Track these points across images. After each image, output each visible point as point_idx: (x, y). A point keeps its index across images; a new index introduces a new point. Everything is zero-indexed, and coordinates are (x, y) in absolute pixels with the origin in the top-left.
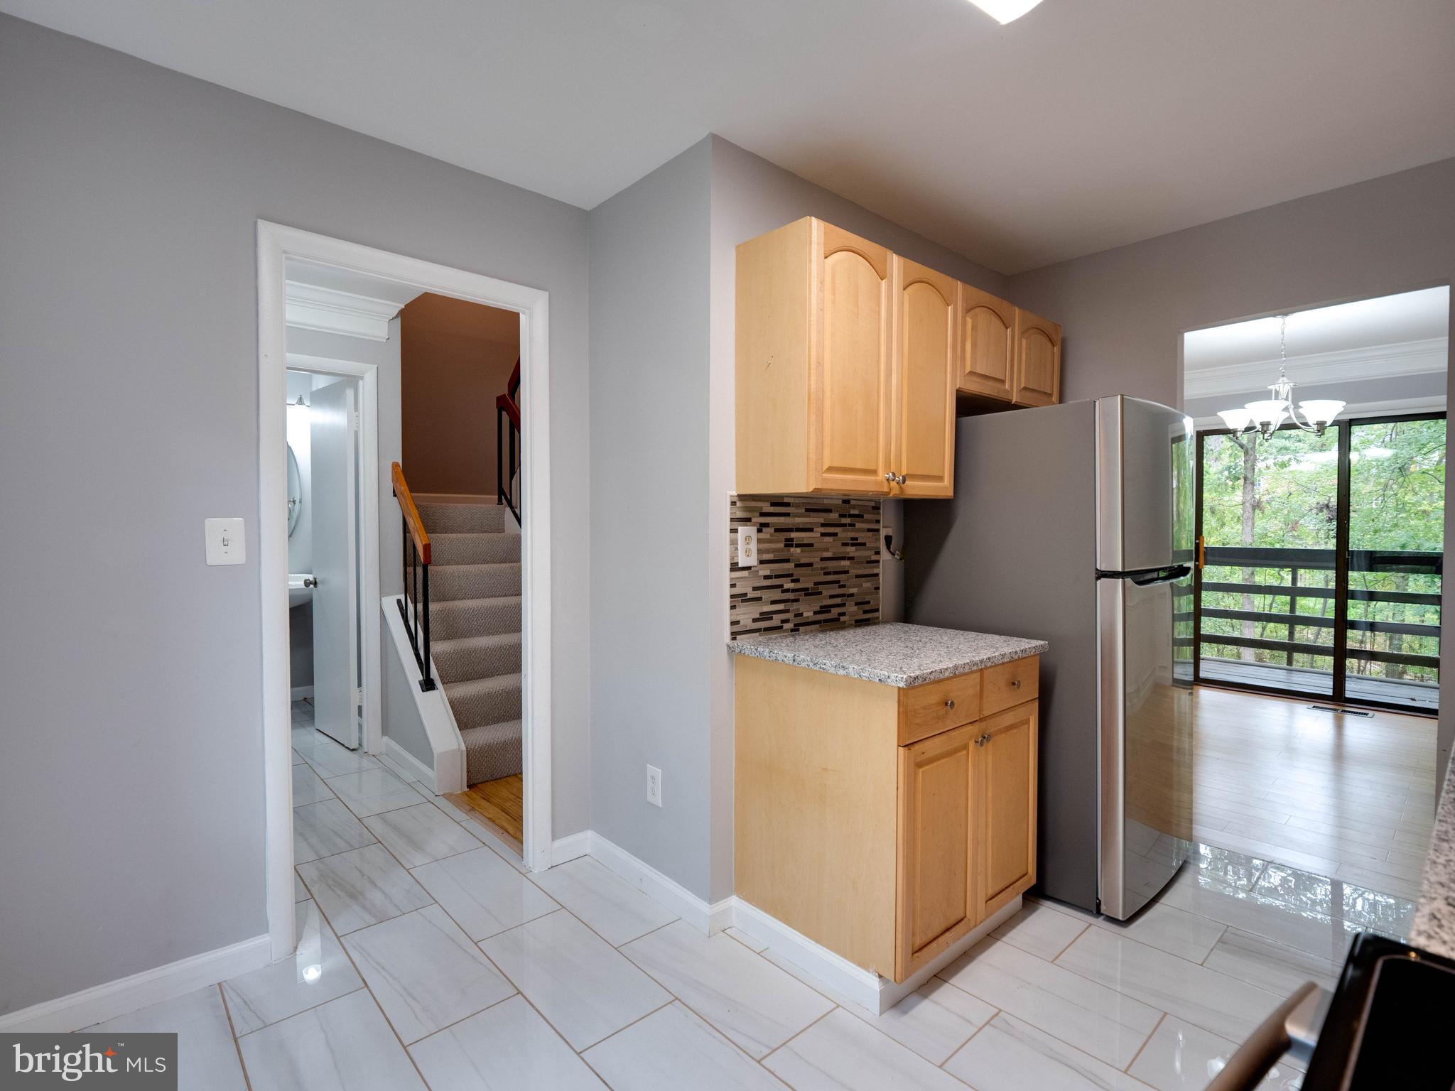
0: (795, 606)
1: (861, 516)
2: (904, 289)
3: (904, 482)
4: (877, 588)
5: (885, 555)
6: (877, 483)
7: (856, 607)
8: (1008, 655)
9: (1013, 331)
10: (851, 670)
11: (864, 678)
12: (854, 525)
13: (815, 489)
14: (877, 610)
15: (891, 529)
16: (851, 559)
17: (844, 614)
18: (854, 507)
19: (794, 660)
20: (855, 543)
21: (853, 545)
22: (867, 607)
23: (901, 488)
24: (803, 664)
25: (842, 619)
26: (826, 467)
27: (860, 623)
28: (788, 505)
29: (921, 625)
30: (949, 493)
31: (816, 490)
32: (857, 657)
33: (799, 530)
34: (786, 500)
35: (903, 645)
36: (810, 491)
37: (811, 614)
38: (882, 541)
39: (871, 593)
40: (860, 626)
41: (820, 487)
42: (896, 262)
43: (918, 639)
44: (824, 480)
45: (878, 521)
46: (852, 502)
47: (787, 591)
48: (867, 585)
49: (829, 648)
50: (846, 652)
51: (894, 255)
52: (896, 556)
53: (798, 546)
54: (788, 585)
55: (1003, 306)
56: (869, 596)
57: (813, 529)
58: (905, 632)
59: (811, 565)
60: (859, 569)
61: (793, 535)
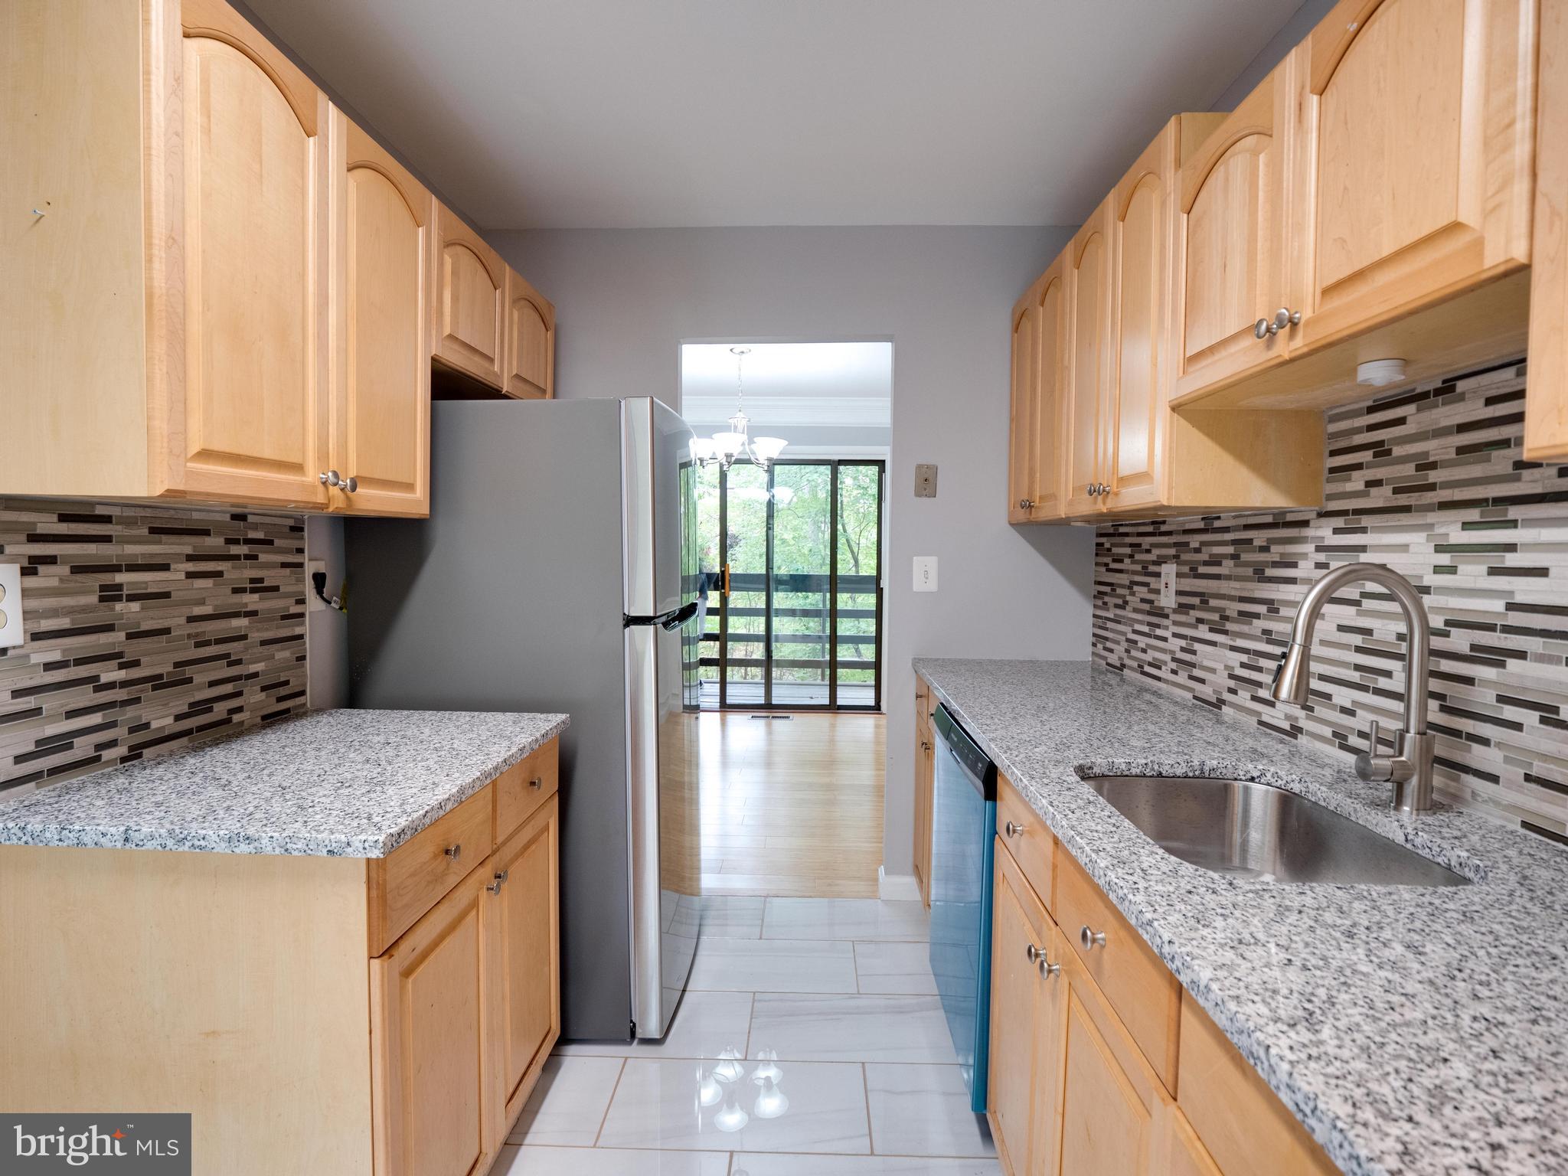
0: (131, 712)
1: (270, 542)
2: (349, 170)
3: (354, 488)
4: (303, 658)
5: (314, 604)
6: (303, 486)
7: (264, 694)
8: (528, 748)
9: (503, 293)
10: (265, 841)
11: (295, 853)
12: (255, 557)
13: (168, 491)
14: (302, 693)
15: (323, 562)
16: (254, 613)
17: (240, 709)
18: (255, 527)
19: (126, 840)
20: (258, 586)
21: (253, 591)
22: (283, 691)
23: (348, 498)
24: (149, 845)
25: (236, 718)
26: (194, 449)
27: (272, 720)
28: (107, 519)
29: (380, 709)
30: (424, 510)
31: (170, 493)
32: (277, 806)
33: (133, 568)
34: (100, 511)
35: (360, 758)
36: (158, 494)
37: (170, 720)
38: (309, 583)
39: (289, 668)
40: (270, 725)
41: (181, 487)
42: (332, 117)
43: (382, 739)
44: (189, 474)
45: (300, 551)
46: (250, 518)
47: (111, 686)
48: (283, 654)
49: (213, 792)
50: (250, 797)
51: (330, 103)
52: (333, 605)
53: (131, 598)
54: (110, 674)
55: (492, 256)
56: (287, 673)
57: (169, 565)
58: (358, 728)
59: (166, 631)
60: (267, 630)
61: (120, 578)
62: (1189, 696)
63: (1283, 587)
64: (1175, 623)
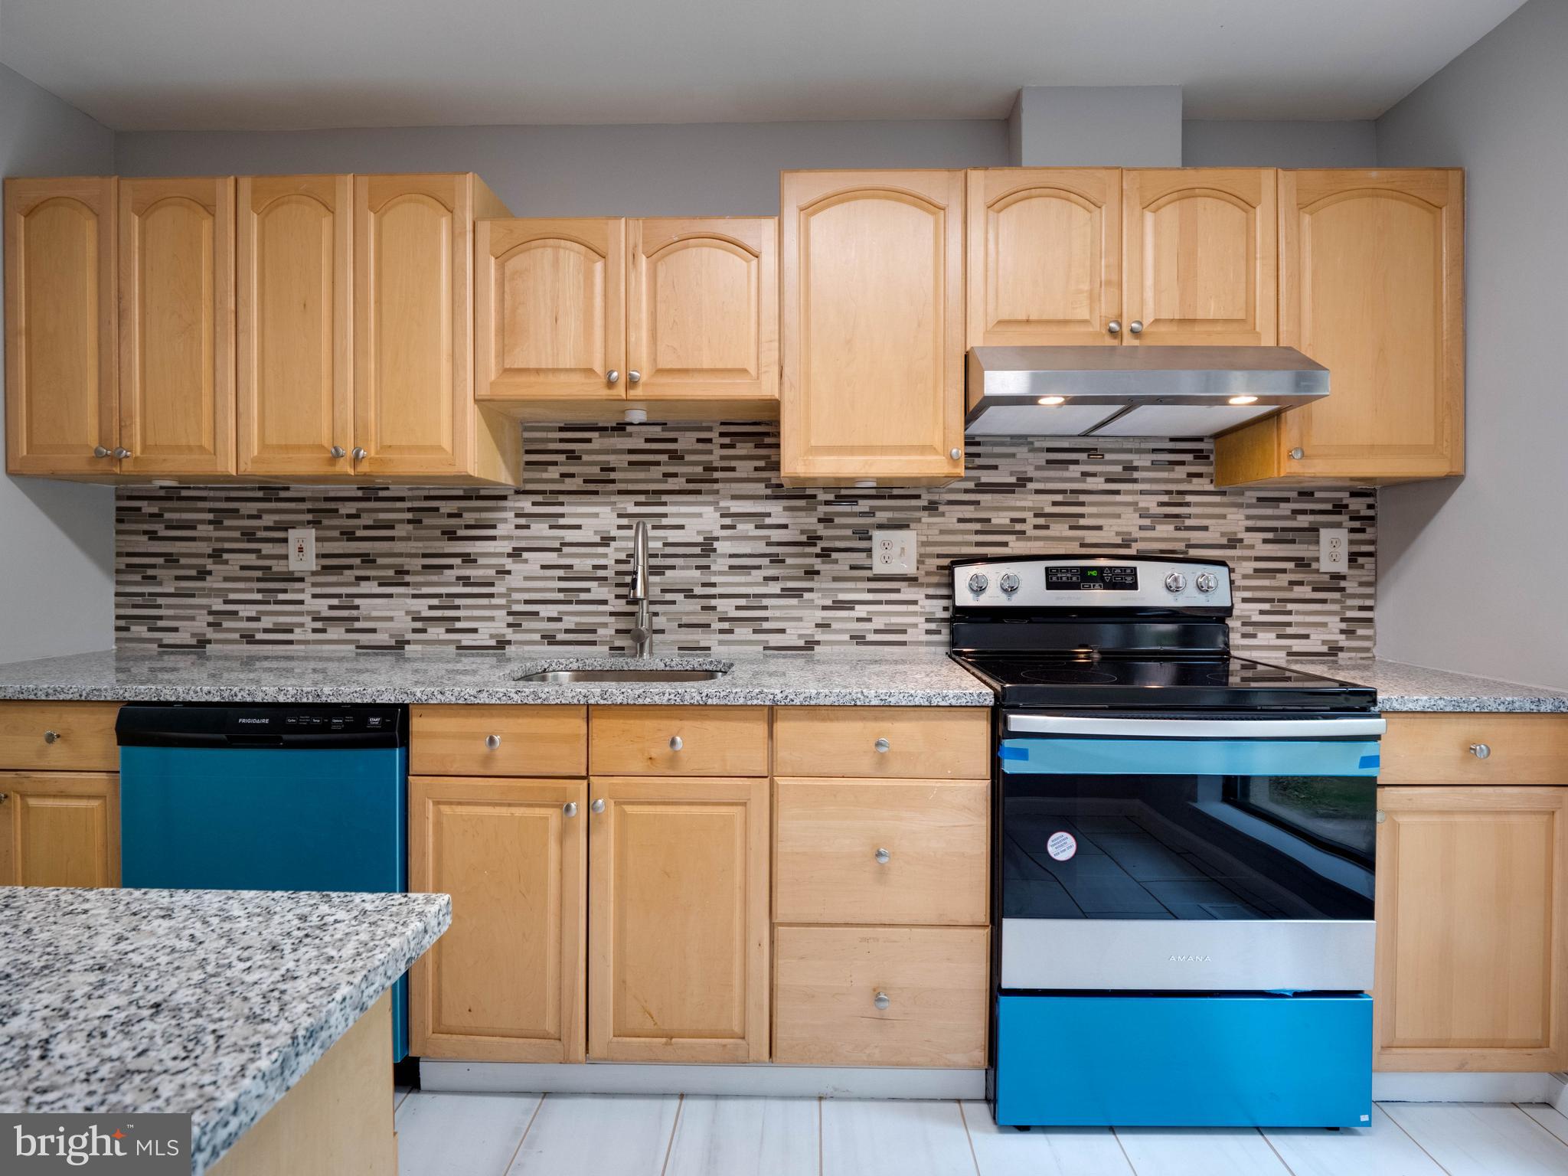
62: (352, 647)
63: (478, 543)
64: (314, 585)
